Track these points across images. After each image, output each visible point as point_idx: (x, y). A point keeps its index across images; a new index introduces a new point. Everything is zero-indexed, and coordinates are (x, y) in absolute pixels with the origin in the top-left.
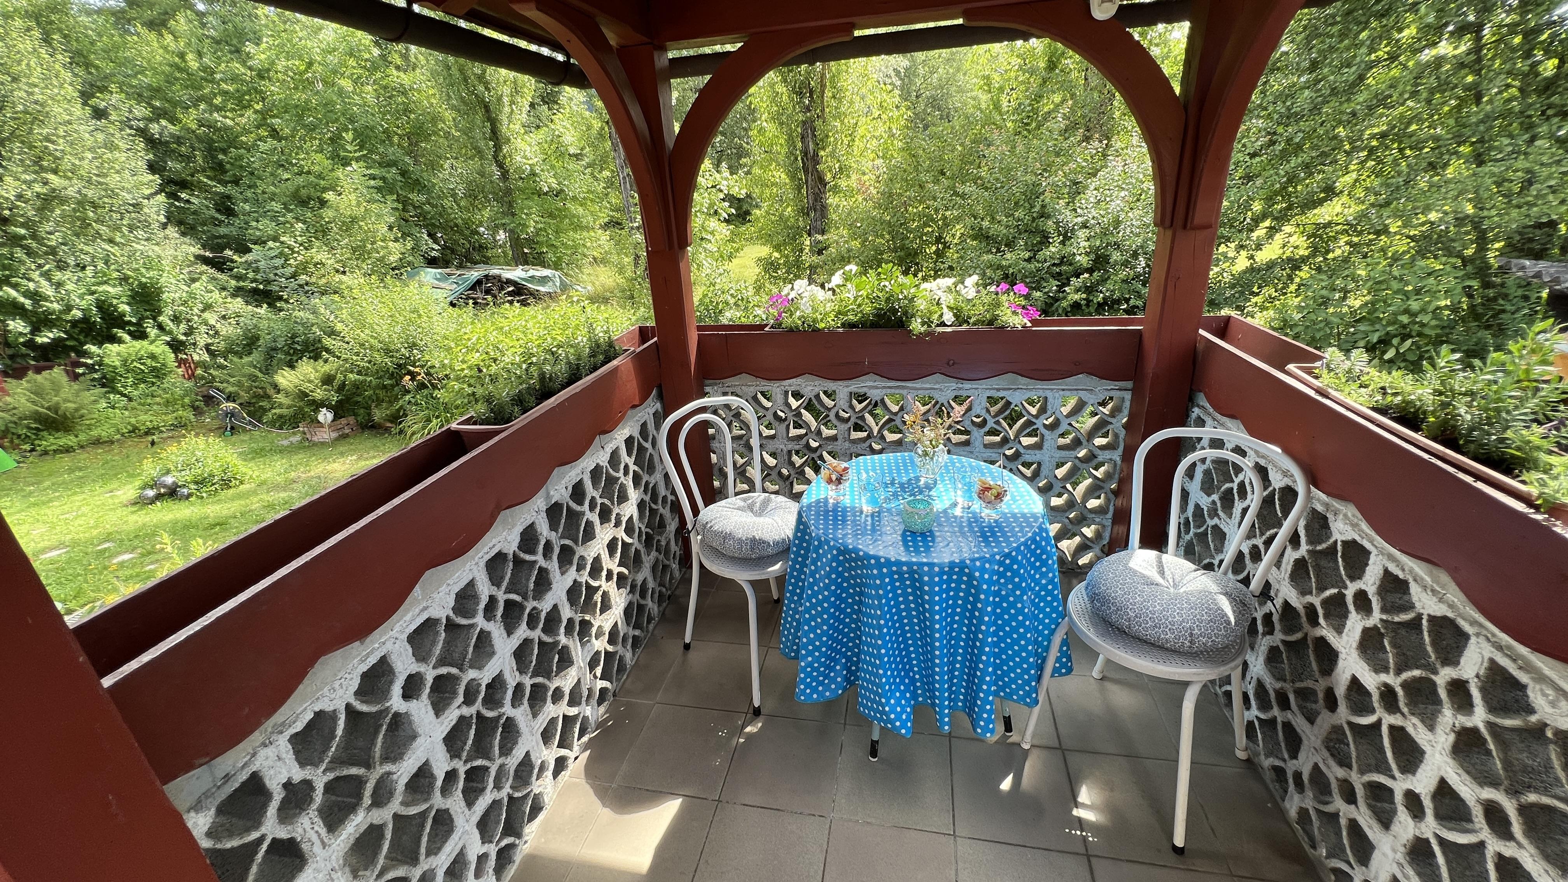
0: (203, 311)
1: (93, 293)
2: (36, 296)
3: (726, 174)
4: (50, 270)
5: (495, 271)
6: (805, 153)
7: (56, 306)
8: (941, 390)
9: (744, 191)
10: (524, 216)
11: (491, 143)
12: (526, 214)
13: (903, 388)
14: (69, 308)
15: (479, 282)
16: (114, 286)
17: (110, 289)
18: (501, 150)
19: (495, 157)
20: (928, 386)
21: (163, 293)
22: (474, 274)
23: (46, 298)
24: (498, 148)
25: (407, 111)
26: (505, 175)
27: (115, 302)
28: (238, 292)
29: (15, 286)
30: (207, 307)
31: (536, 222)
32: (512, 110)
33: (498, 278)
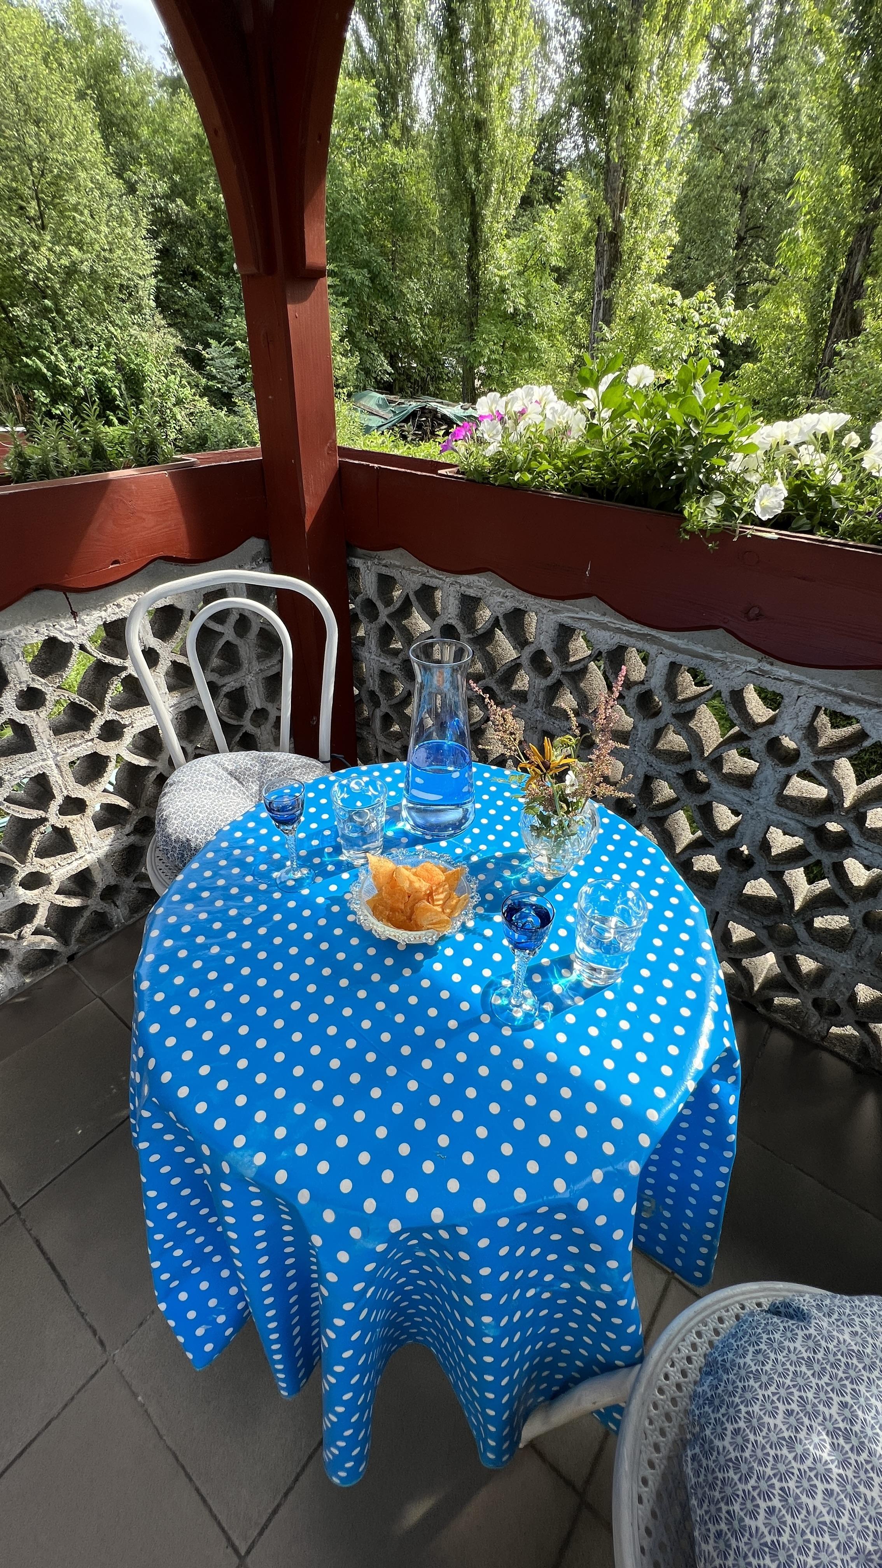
0: (174, 405)
1: (95, 373)
2: (55, 370)
3: (730, 308)
4: (66, 345)
5: (433, 404)
6: (845, 280)
7: (67, 381)
8: (724, 664)
9: (743, 336)
10: (482, 343)
11: (466, 246)
12: (484, 340)
13: (654, 640)
14: (76, 384)
15: (413, 414)
16: (109, 369)
17: (106, 371)
18: (477, 254)
19: (469, 267)
20: (700, 649)
21: (145, 381)
22: (412, 405)
23: (61, 372)
24: (473, 253)
25: (393, 199)
26: (475, 289)
27: (110, 384)
28: (207, 392)
29: (42, 358)
30: (179, 402)
31: (492, 352)
32: (499, 202)
33: (434, 411)
